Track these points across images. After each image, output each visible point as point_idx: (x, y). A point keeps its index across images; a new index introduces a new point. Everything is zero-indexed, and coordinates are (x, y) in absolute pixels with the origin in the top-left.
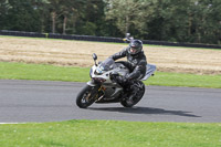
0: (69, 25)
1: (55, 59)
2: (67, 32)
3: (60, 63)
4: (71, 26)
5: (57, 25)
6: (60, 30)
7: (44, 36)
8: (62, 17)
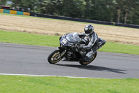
0: (128, 18)
1: (119, 39)
2: (127, 22)
3: (122, 42)
4: (130, 19)
5: (121, 17)
6: (122, 21)
7: (112, 24)
8: (125, 13)
